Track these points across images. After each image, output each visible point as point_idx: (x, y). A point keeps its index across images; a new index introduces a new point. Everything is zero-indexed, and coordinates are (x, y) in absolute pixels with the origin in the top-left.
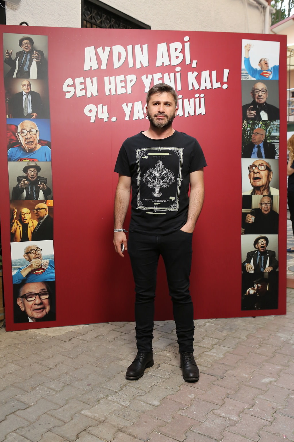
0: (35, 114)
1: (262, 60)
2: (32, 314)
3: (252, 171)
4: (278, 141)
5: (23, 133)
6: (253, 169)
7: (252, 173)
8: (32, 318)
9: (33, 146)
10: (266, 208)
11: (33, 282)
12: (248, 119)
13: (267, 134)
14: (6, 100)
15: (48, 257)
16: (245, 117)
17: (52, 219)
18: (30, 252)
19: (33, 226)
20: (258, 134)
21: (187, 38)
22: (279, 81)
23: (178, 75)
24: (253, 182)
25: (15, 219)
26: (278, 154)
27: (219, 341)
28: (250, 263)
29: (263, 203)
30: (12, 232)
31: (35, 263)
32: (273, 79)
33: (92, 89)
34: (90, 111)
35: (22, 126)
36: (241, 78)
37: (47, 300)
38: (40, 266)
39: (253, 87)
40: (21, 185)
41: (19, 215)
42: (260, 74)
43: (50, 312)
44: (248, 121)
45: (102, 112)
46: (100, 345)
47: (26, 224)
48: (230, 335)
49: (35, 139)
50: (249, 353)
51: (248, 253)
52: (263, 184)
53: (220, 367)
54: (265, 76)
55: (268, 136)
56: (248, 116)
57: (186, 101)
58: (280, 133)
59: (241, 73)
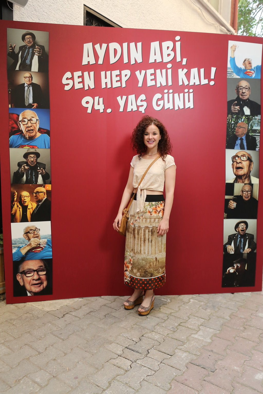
0: (35, 105)
1: (246, 60)
2: (30, 288)
3: (235, 161)
4: (259, 134)
5: (25, 121)
6: (236, 159)
7: (235, 163)
8: (30, 292)
9: (33, 134)
10: (247, 195)
11: (31, 260)
12: (232, 114)
13: (249, 127)
14: (9, 91)
15: (46, 237)
16: (230, 112)
17: (50, 202)
18: (29, 232)
19: (32, 208)
20: (241, 127)
21: (178, 38)
22: (261, 79)
23: (170, 71)
24: (236, 172)
25: (15, 202)
26: (259, 146)
27: (204, 321)
28: (231, 244)
29: (244, 190)
30: (12, 214)
31: (34, 242)
32: (255, 78)
33: (90, 83)
34: (87, 102)
35: (23, 115)
36: (226, 76)
37: (44, 276)
38: (38, 245)
39: (238, 84)
40: (22, 170)
41: (19, 198)
42: (245, 72)
43: (47, 286)
44: (232, 115)
45: (99, 104)
46: (91, 324)
47: (26, 206)
48: (214, 314)
49: (35, 127)
50: (235, 338)
51: (229, 236)
52: (245, 173)
53: (210, 355)
54: (248, 75)
55: (250, 130)
56: (233, 111)
57: (176, 95)
58: (260, 127)
59: (227, 71)
